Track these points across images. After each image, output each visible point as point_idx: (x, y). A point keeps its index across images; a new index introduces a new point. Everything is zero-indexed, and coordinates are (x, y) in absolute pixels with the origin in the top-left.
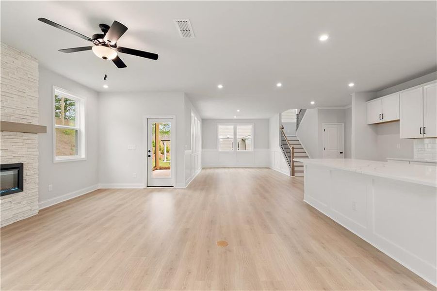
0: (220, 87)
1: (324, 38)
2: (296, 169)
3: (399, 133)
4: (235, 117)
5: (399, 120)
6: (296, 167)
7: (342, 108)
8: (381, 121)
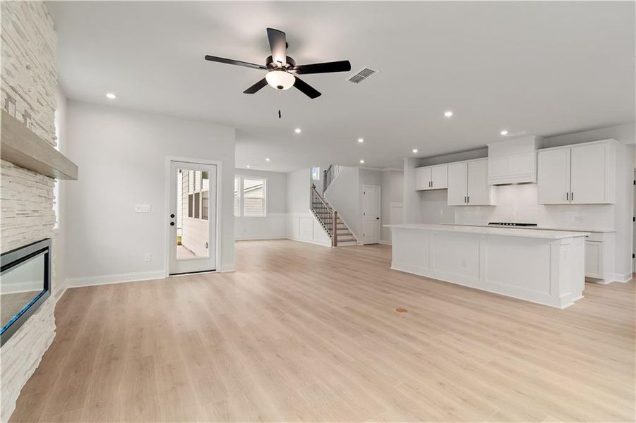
0: (298, 131)
1: (448, 114)
2: (339, 238)
3: (447, 200)
4: (248, 167)
5: (447, 189)
6: (340, 235)
7: (378, 170)
8: (430, 188)
